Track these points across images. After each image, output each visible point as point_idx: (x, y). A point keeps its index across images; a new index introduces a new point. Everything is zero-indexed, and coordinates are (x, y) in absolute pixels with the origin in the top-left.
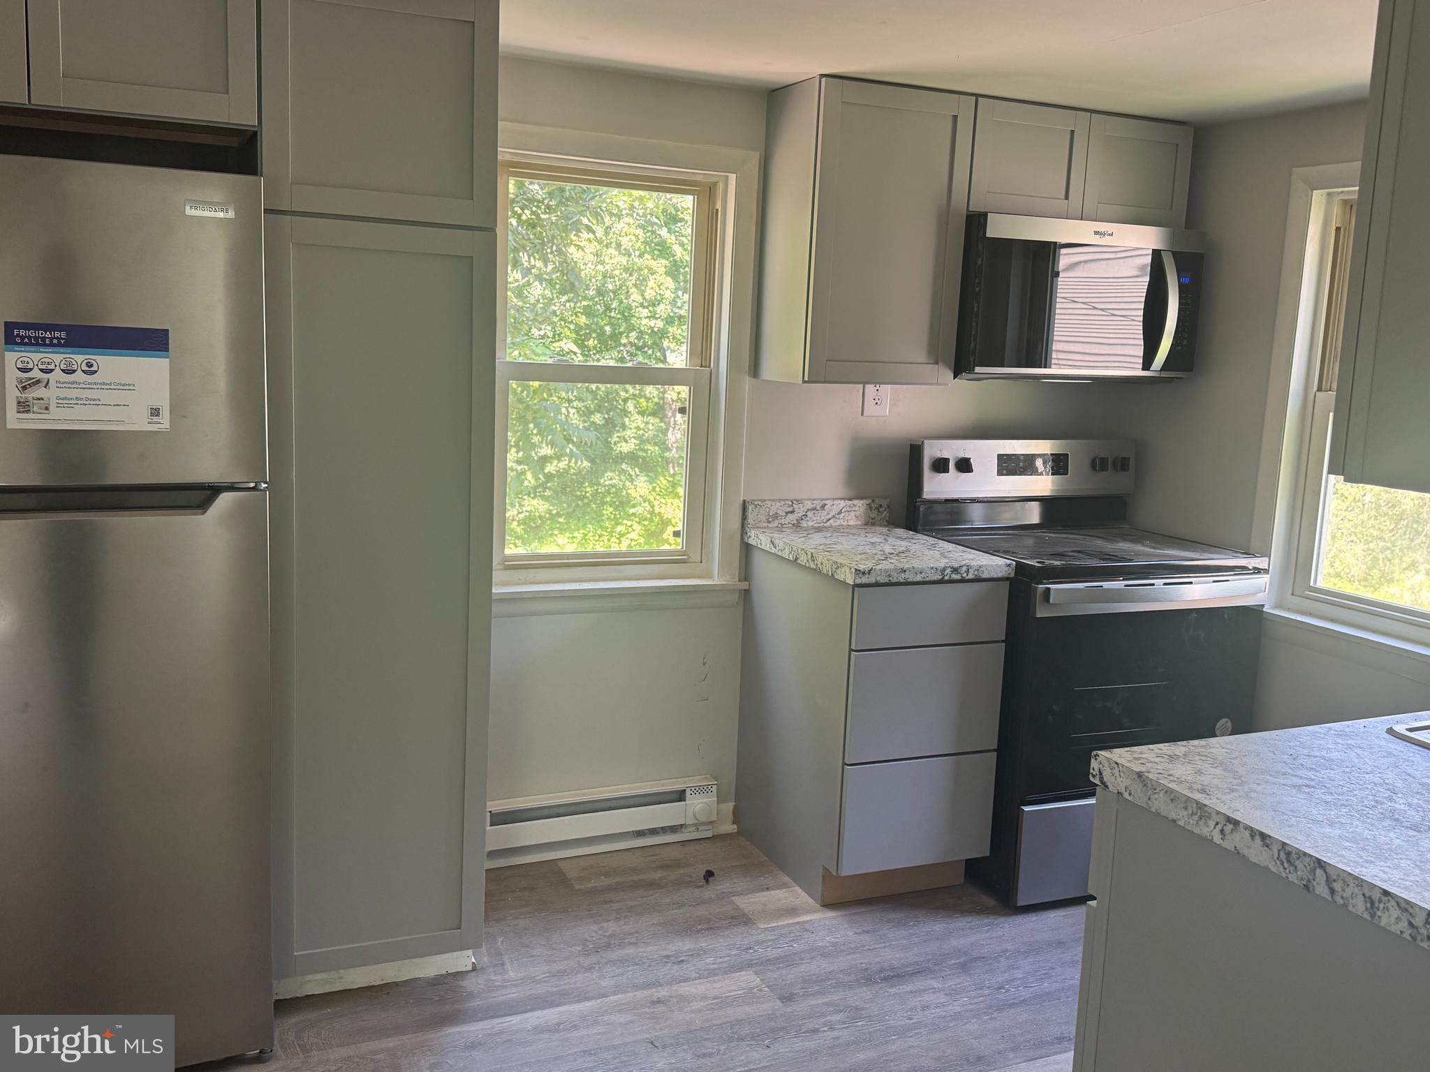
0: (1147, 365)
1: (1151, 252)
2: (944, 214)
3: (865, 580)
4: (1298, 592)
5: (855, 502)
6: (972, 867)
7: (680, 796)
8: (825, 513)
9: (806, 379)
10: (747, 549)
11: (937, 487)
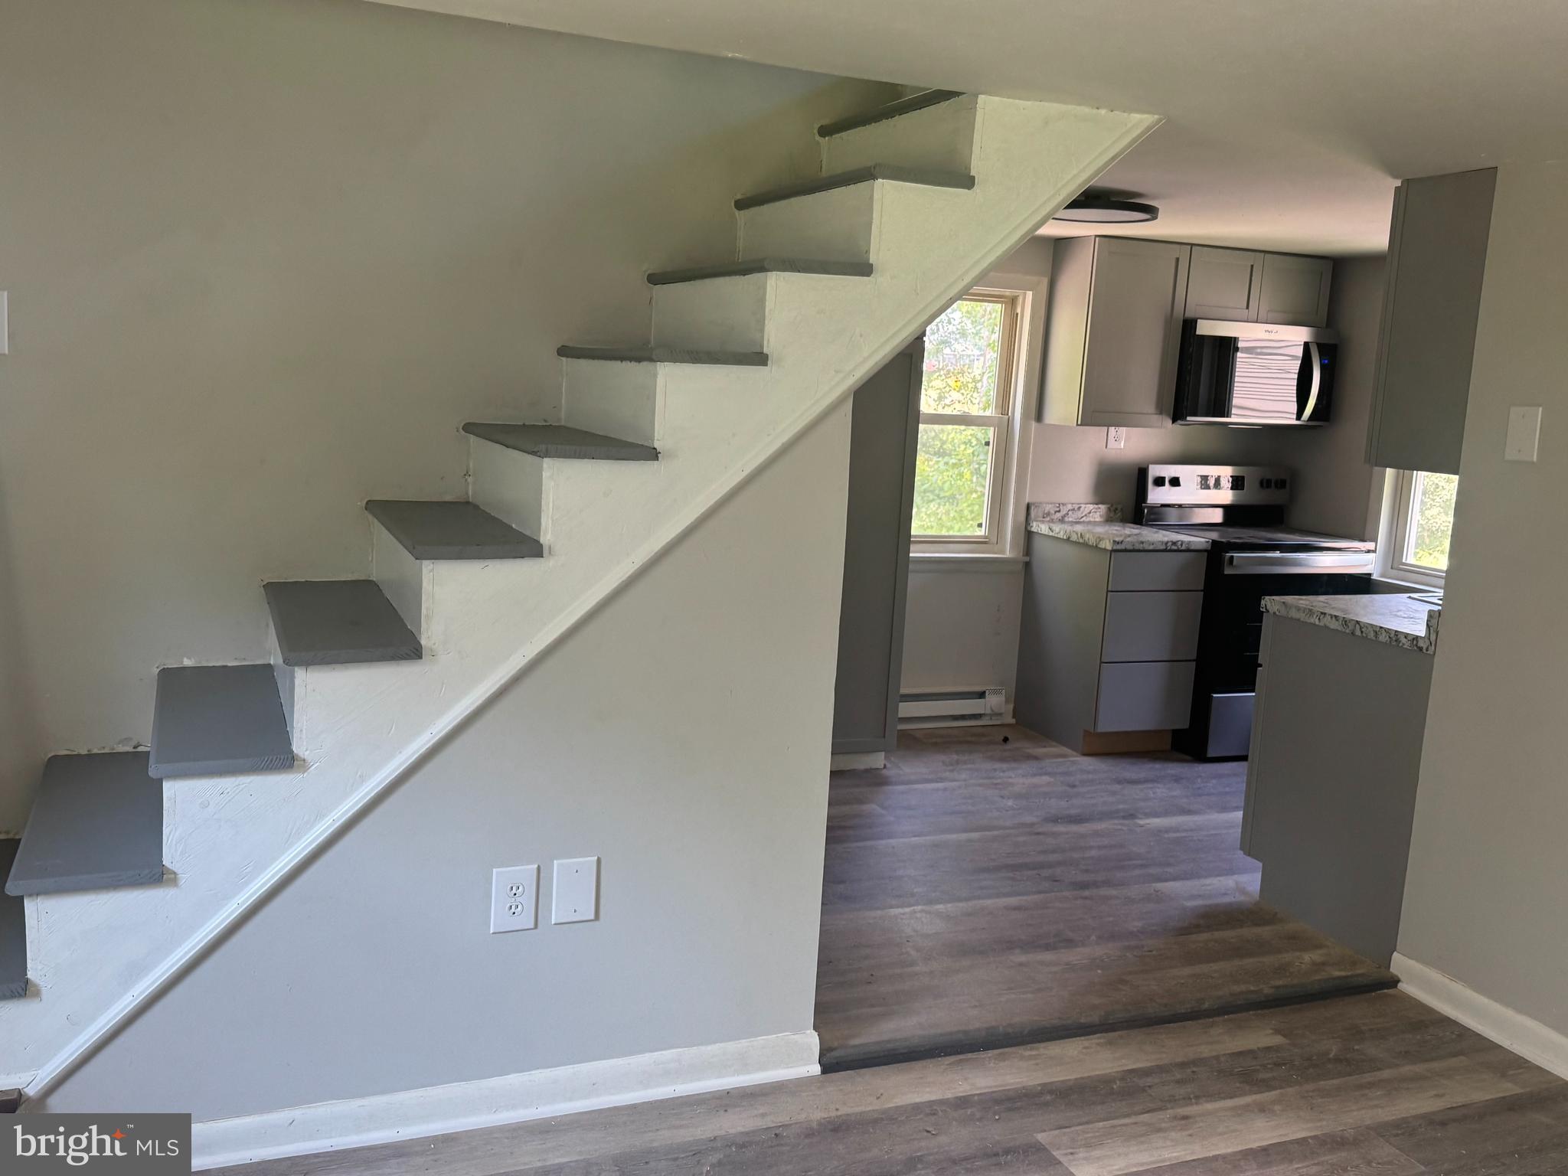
0: (1299, 417)
1: (1303, 343)
2: (1169, 319)
3: (1119, 547)
4: (1395, 566)
5: (1100, 506)
6: (1176, 734)
7: (982, 695)
8: (1080, 512)
9: (1079, 423)
10: (1029, 535)
11: (1157, 496)
